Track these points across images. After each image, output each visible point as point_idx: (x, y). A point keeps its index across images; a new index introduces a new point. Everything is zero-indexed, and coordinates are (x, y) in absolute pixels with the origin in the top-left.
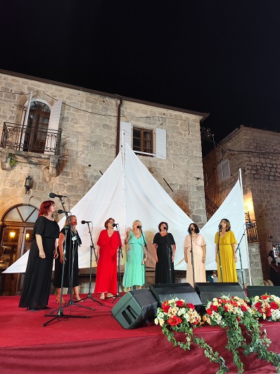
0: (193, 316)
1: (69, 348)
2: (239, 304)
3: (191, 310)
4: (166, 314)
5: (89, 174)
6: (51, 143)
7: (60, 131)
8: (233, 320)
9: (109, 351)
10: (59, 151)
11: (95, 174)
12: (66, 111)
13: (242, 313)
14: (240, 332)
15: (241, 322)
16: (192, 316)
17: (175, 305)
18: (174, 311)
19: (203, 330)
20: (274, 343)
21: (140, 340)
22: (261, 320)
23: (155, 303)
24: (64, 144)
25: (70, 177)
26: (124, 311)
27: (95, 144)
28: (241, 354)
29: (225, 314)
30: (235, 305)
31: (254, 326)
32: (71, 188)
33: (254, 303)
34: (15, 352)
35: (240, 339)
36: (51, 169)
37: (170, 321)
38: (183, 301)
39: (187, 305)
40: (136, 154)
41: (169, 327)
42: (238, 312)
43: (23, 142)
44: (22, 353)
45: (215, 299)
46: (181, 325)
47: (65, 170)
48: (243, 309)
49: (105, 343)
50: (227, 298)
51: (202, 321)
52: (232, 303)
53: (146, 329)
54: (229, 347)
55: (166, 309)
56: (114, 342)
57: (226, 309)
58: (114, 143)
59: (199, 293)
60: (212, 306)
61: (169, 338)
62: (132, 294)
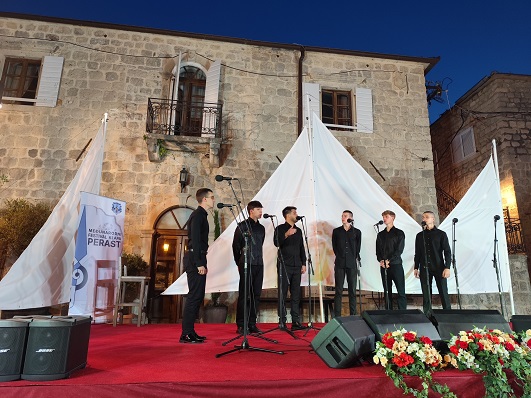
0: (430, 355)
1: (261, 387)
2: (501, 340)
3: (427, 345)
4: (390, 350)
5: (262, 162)
6: (209, 122)
7: (220, 103)
8: (493, 362)
10: (220, 132)
11: (270, 162)
12: (226, 75)
13: (507, 353)
14: (505, 379)
15: (507, 365)
16: (428, 354)
17: (403, 338)
18: (401, 346)
19: (447, 375)
21: (355, 383)
24: (227, 122)
25: (237, 167)
26: (329, 345)
27: (268, 118)
30: (495, 341)
31: (526, 372)
33: (525, 340)
35: (505, 389)
36: (211, 156)
37: (395, 360)
38: (414, 333)
39: (421, 339)
40: (329, 128)
41: (394, 368)
42: (501, 351)
43: (173, 123)
45: (462, 333)
46: (413, 366)
48: (508, 346)
49: (308, 384)
50: (482, 332)
51: (443, 362)
52: (490, 338)
53: (361, 369)
55: (390, 343)
56: (320, 383)
58: (295, 114)
59: (436, 324)
60: (458, 342)
61: (397, 383)
62: (340, 322)
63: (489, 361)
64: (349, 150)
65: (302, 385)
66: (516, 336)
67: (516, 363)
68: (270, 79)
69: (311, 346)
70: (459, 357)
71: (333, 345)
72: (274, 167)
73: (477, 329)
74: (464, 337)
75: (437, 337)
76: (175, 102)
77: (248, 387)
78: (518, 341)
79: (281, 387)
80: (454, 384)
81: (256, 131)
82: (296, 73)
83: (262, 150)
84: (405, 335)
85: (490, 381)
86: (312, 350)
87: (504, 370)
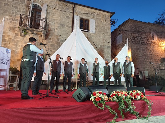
1: (56, 108)
2: (124, 93)
3: (105, 95)
4: (95, 97)
5: (60, 39)
6: (42, 24)
7: (46, 19)
9: (72, 109)
10: (46, 28)
11: (63, 39)
12: (49, 9)
13: (125, 97)
14: (124, 104)
15: (125, 100)
16: (105, 97)
18: (98, 95)
19: (110, 103)
20: (137, 108)
22: (132, 100)
23: (90, 93)
24: (48, 25)
25: (51, 40)
26: (78, 95)
27: (62, 25)
28: (123, 112)
29: (118, 97)
31: (129, 102)
32: (52, 45)
33: (130, 93)
34: (35, 109)
35: (124, 106)
36: (43, 36)
37: (96, 99)
38: (102, 92)
40: (81, 30)
41: (96, 101)
42: (123, 96)
43: (29, 24)
44: (38, 110)
45: (114, 92)
46: (101, 101)
47: (49, 37)
48: (125, 95)
49: (71, 107)
50: (119, 91)
51: (109, 99)
52: (121, 93)
53: (86, 102)
54: (119, 109)
55: (95, 95)
57: (119, 95)
58: (71, 25)
59: (107, 89)
60: (113, 94)
61: (96, 106)
62: (81, 89)
63: (120, 99)
64: (87, 38)
65: (69, 107)
66: (128, 92)
67: (127, 99)
68: (64, 12)
69: (72, 96)
70: (113, 98)
71: (79, 95)
72: (64, 41)
73: (118, 91)
74: (115, 93)
75: (108, 93)
76: (30, 17)
77: (52, 108)
78: (128, 94)
79: (62, 108)
80: (111, 105)
81: (58, 29)
82: (72, 12)
83: (60, 35)
84: (99, 92)
85: (120, 104)
86: (72, 97)
87: (124, 101)
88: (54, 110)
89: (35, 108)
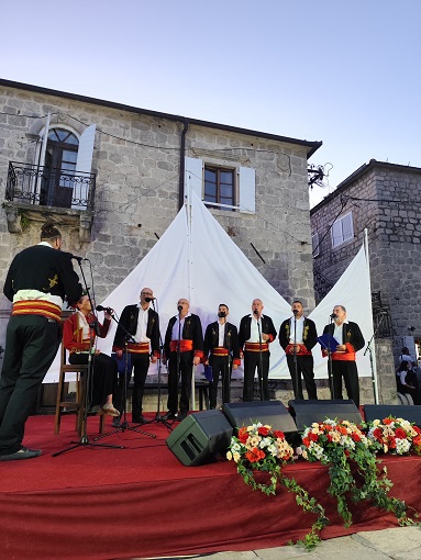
0: (282, 449)
3: (279, 439)
4: (243, 445)
6: (80, 192)
7: (94, 174)
8: (339, 453)
10: (93, 203)
14: (348, 471)
17: (257, 433)
18: (255, 441)
23: (230, 430)
24: (101, 193)
25: (111, 243)
27: (148, 192)
28: (348, 501)
29: (329, 445)
30: (343, 433)
31: (369, 462)
32: (113, 259)
36: (81, 231)
37: (248, 456)
38: (268, 427)
39: (274, 433)
41: (247, 464)
42: (347, 442)
43: (39, 192)
45: (315, 425)
46: (265, 461)
47: (103, 233)
48: (354, 437)
49: (155, 486)
52: (339, 430)
54: (331, 492)
55: (244, 439)
56: (169, 484)
57: (330, 438)
58: (175, 190)
59: (293, 415)
60: (310, 434)
63: (335, 452)
64: (231, 232)
66: (365, 426)
67: (361, 454)
70: (310, 450)
73: (328, 421)
74: (316, 431)
75: (292, 428)
77: (91, 493)
78: (365, 431)
80: (301, 477)
81: (134, 205)
82: (178, 146)
83: (140, 225)
84: (260, 429)
85: (335, 472)
87: (348, 461)
88: (96, 498)
89: (30, 495)
